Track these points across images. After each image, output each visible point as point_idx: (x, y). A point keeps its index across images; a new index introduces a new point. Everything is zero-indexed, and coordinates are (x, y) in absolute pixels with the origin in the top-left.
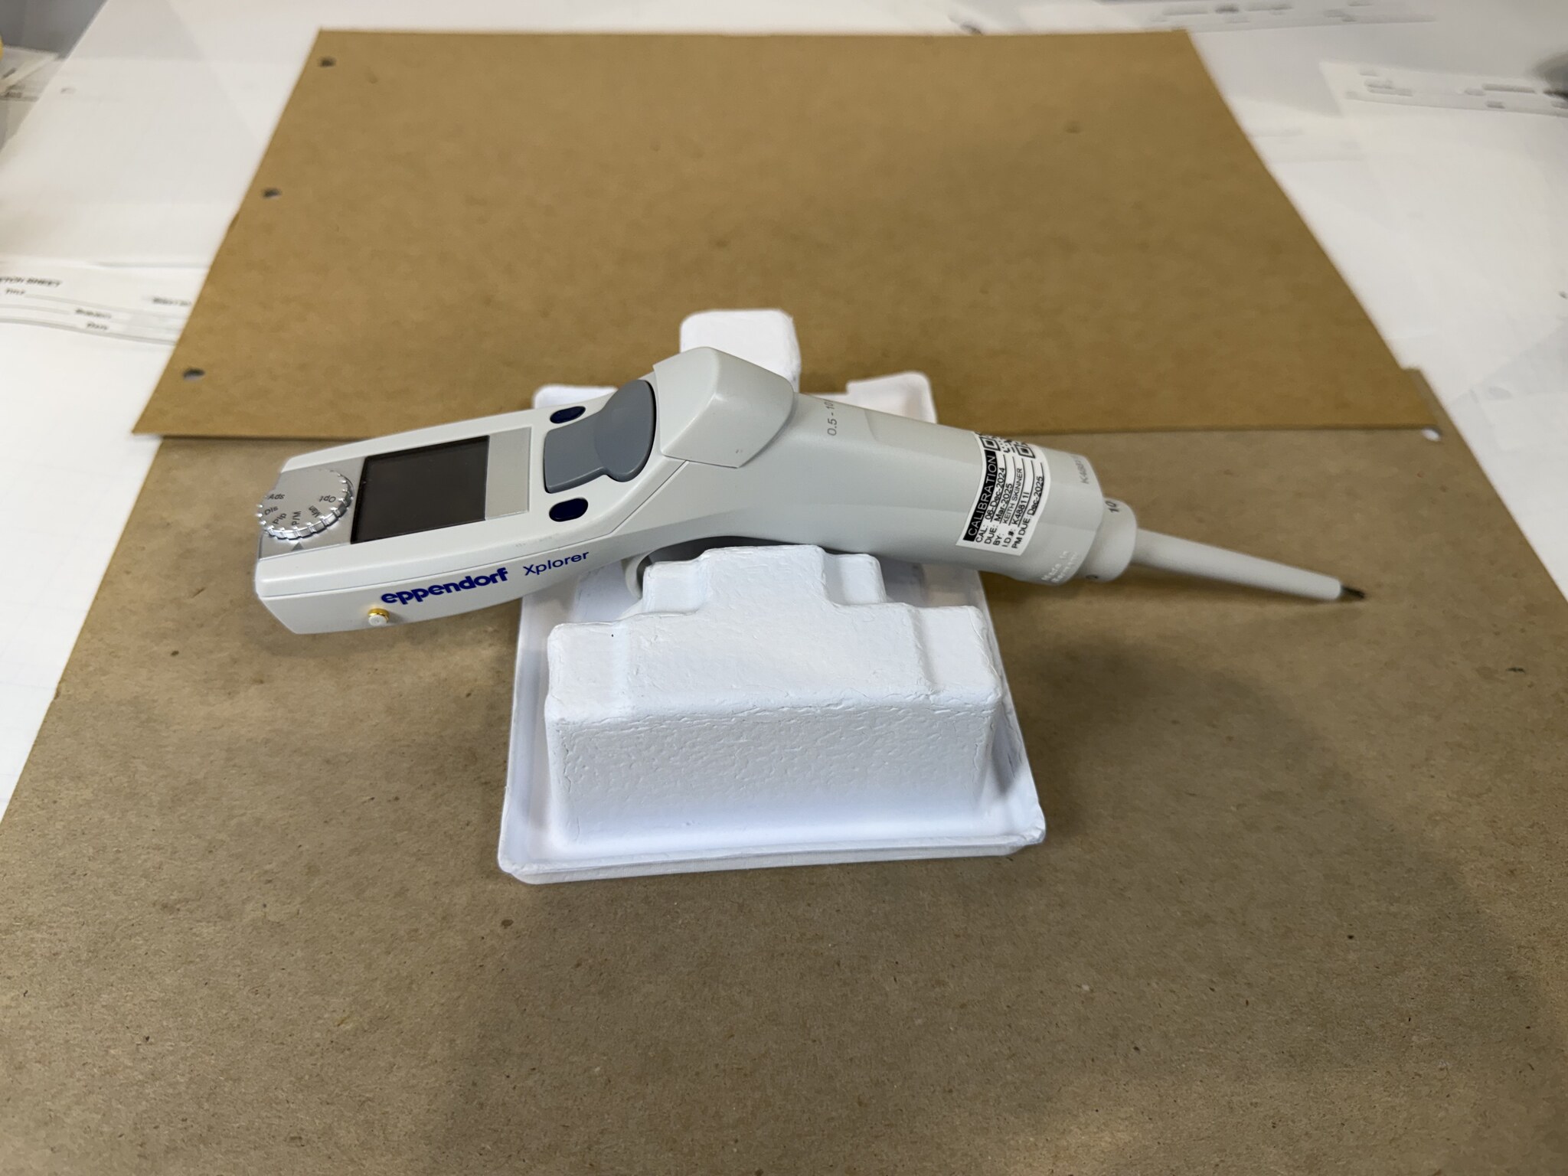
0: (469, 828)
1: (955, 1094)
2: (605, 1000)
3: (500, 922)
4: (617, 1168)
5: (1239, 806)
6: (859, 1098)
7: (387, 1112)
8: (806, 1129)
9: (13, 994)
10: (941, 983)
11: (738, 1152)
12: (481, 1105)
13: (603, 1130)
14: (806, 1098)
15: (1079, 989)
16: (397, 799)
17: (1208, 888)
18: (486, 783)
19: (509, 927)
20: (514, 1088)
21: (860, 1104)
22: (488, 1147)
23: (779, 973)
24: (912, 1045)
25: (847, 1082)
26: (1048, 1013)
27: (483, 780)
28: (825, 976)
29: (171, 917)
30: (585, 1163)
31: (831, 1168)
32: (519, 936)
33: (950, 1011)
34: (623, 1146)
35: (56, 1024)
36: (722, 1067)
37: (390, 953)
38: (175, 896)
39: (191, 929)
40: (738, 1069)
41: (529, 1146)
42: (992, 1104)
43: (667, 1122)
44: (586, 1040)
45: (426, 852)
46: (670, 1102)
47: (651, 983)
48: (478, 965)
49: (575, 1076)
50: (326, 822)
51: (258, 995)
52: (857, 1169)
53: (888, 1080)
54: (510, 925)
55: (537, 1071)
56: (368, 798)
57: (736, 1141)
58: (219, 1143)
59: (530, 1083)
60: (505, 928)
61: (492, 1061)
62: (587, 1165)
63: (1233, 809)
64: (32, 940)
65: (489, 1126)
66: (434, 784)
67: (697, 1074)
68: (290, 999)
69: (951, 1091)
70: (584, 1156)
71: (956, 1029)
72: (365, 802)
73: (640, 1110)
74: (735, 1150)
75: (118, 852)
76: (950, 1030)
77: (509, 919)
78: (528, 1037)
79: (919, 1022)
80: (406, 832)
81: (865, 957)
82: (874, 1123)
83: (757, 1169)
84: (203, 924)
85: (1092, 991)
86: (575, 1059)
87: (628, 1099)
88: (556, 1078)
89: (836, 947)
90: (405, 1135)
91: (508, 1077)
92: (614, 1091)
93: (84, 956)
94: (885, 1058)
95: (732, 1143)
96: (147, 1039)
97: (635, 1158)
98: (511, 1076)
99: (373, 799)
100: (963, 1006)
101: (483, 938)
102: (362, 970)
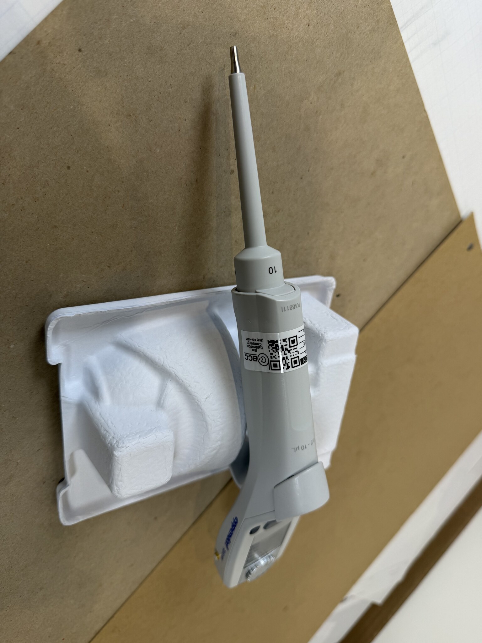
0: (271, 191)
1: (24, 262)
2: (177, 177)
3: (235, 171)
4: (120, 123)
5: (18, 464)
6: (58, 228)
7: (214, 71)
8: (67, 199)
9: (359, 2)
11: (83, 168)
12: (185, 102)
13: (137, 132)
14: (77, 210)
16: (301, 178)
18: (279, 211)
19: (230, 172)
20: (180, 118)
21: (55, 227)
22: (170, 90)
23: (127, 244)
24: (56, 265)
25: (67, 229)
26: (17, 324)
28: (110, 258)
29: (335, 72)
30: (133, 115)
31: (44, 194)
32: (224, 172)
34: (125, 133)
35: (339, 4)
36: (116, 193)
37: (260, 125)
38: (340, 80)
39: (326, 74)
40: (110, 197)
41: (157, 103)
42: (7, 272)
43: (118, 156)
44: (171, 158)
45: (278, 170)
46: (123, 163)
47: (167, 198)
49: (163, 141)
50: (316, 149)
51: (288, 72)
52: (35, 202)
53: (53, 244)
54: (231, 173)
55: (178, 131)
57: (87, 171)
58: (258, 11)
59: (176, 125)
62: (131, 114)
63: (19, 461)
64: (368, 25)
65: (177, 97)
66: (294, 195)
67: (123, 182)
68: (277, 80)
69: (27, 262)
70: (136, 116)
71: (45, 286)
72: (310, 168)
73: (131, 150)
74: (85, 168)
75: (368, 78)
76: (48, 283)
77: (233, 174)
78: (191, 140)
79: (62, 275)
80: (289, 170)
81: (102, 278)
82: (44, 224)
83: (71, 168)
84: (324, 79)
85: (9, 347)
86: (169, 148)
87: (138, 151)
88: (169, 135)
90: (201, 68)
92: (146, 149)
93: (349, 34)
94: (61, 251)
95: (88, 169)
96: (309, 25)
97: (117, 132)
98: (185, 121)
99: (309, 171)
102: (264, 111)
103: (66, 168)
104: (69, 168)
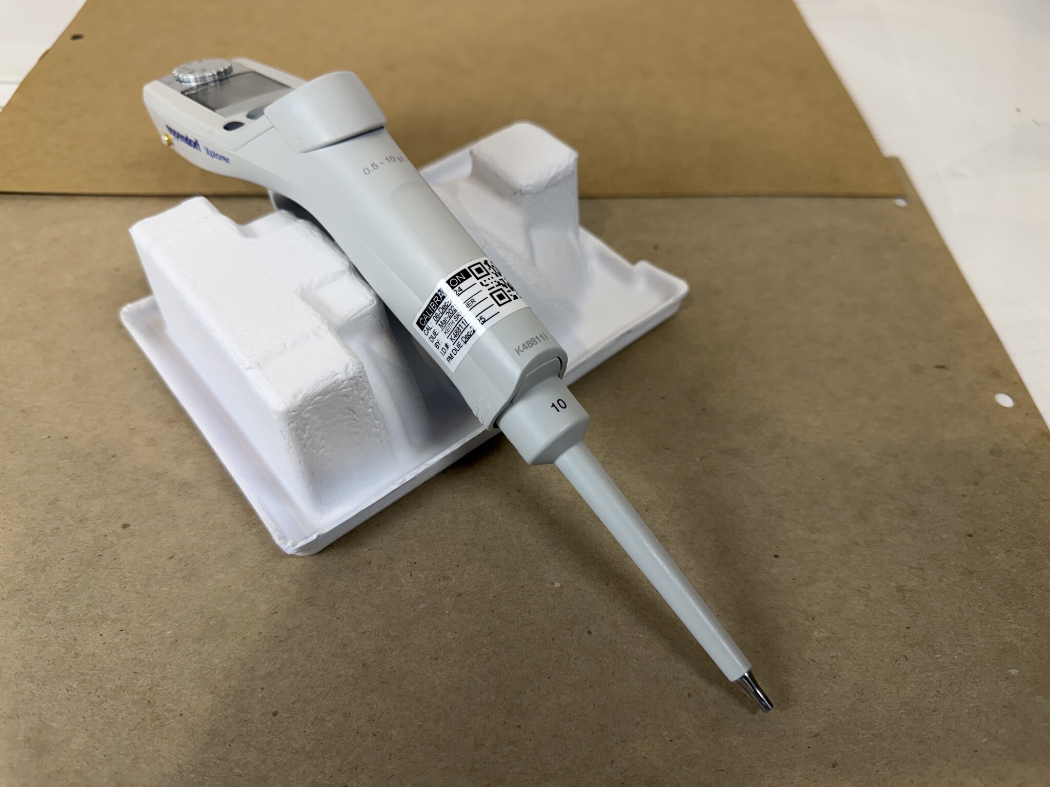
0: (113, 459)
1: (439, 661)
2: (186, 583)
3: (121, 525)
4: (168, 705)
5: (702, 458)
6: (364, 661)
7: (6, 658)
8: (318, 682)
10: (446, 578)
11: (263, 696)
12: (77, 655)
13: (163, 677)
14: (323, 660)
15: (552, 586)
16: (66, 438)
17: (667, 516)
19: (127, 529)
20: (104, 643)
21: (364, 665)
22: (75, 686)
23: (323, 568)
24: (413, 623)
25: (357, 649)
26: (525, 602)
27: (132, 427)
28: (358, 571)
30: (144, 700)
31: (332, 713)
32: (133, 536)
33: (448, 598)
34: (176, 688)
37: (35, 544)
40: (276, 636)
41: (105, 686)
42: (467, 669)
43: (213, 672)
44: (166, 610)
45: (78, 475)
46: (219, 658)
47: (223, 572)
48: (97, 554)
49: (151, 637)
50: (11, 452)
52: (352, 714)
53: (390, 648)
55: (124, 632)
56: (46, 436)
57: (263, 689)
59: (117, 640)
60: (124, 529)
61: (92, 623)
62: (146, 702)
63: (698, 459)
65: (78, 671)
66: (96, 429)
67: (244, 638)
69: (437, 658)
70: (145, 695)
71: (451, 612)
72: (43, 439)
73: (195, 663)
74: (260, 695)
76: (445, 613)
77: (128, 523)
78: (123, 607)
79: (422, 606)
80: (68, 461)
81: (391, 559)
82: (371, 680)
83: (274, 710)
85: (562, 587)
86: (155, 624)
87: (187, 655)
88: (137, 637)
89: (371, 551)
90: (15, 674)
91: (101, 635)
92: (178, 649)
94: (391, 632)
95: (259, 690)
97: (183, 699)
98: (104, 635)
99: (49, 437)
100: (459, 595)
101: (106, 536)
102: (12, 555)
103: (278, 717)
104: (275, 714)
